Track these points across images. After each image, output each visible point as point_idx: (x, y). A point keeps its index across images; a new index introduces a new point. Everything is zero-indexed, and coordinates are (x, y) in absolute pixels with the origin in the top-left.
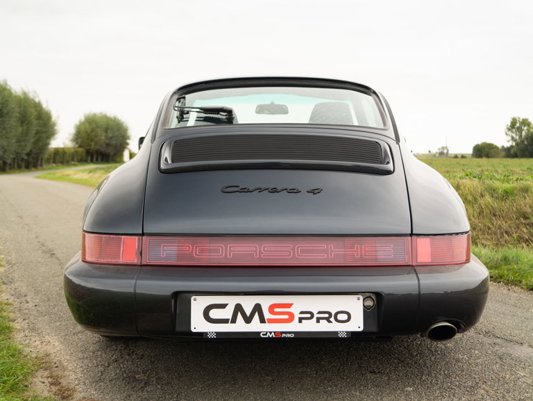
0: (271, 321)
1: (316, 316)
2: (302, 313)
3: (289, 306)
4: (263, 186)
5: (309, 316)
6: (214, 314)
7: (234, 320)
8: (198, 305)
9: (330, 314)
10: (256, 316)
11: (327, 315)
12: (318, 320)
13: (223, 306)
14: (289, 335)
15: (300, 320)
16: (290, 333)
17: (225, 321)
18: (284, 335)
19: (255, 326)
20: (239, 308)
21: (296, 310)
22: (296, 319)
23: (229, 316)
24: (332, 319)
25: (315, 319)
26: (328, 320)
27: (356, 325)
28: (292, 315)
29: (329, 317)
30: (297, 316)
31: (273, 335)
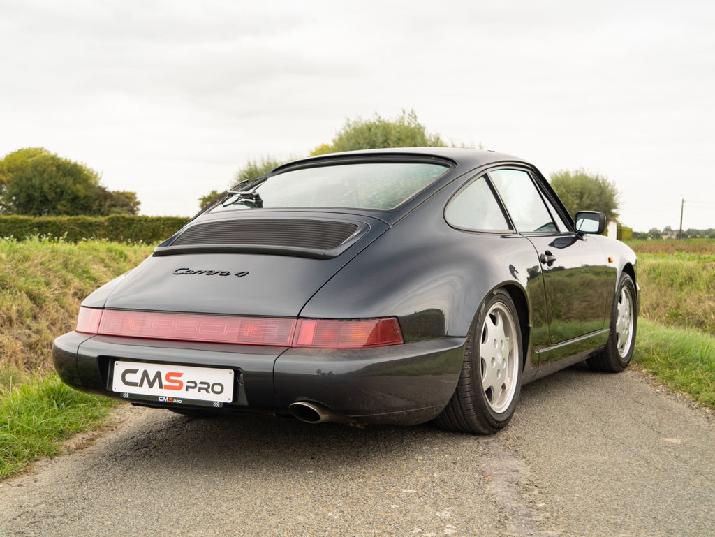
0: (167, 387)
1: (199, 385)
2: (189, 382)
3: (179, 375)
4: (203, 270)
5: (193, 385)
6: (129, 377)
7: (141, 385)
8: (119, 368)
9: (208, 384)
10: (157, 382)
11: (206, 386)
12: (200, 389)
13: (135, 371)
14: (178, 401)
15: (187, 388)
16: (179, 399)
17: (134, 384)
18: (175, 401)
19: (155, 391)
21: (184, 379)
22: (184, 388)
23: (138, 381)
24: (210, 390)
25: (197, 388)
26: (206, 389)
27: (227, 397)
28: (181, 383)
29: (207, 387)
30: (185, 384)
31: (166, 400)
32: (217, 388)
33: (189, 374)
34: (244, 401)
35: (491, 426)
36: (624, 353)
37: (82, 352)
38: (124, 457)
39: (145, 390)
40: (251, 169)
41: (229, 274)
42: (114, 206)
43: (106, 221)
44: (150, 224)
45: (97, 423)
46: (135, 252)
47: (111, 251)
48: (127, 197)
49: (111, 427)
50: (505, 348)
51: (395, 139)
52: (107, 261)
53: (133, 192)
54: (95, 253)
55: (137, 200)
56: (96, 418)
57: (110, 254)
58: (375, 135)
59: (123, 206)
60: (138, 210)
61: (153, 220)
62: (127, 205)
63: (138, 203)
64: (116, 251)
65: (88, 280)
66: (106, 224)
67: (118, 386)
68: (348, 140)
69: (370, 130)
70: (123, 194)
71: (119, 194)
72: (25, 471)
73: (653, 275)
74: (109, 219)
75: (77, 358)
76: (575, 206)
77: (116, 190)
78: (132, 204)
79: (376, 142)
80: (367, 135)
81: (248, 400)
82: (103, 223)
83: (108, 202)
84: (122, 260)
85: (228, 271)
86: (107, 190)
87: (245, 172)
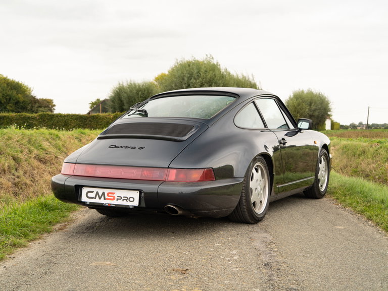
0: (107, 199)
1: (123, 198)
2: (118, 196)
3: (114, 193)
4: (123, 145)
6: (90, 195)
7: (95, 198)
8: (85, 191)
9: (127, 198)
10: (103, 197)
12: (123, 200)
13: (92, 192)
14: (113, 206)
15: (117, 199)
16: (113, 204)
17: (92, 198)
18: (111, 205)
19: (102, 201)
20: (97, 193)
21: (116, 195)
26: (126, 200)
27: (136, 203)
28: (114, 197)
29: (127, 199)
30: (116, 198)
31: (107, 205)
32: (131, 199)
33: (118, 193)
34: (143, 205)
35: (254, 220)
36: (323, 189)
37: (66, 184)
38: (83, 233)
39: (97, 201)
40: (120, 87)
41: (135, 148)
42: (40, 107)
43: (38, 116)
44: (63, 118)
45: (65, 219)
46: (63, 135)
47: (51, 135)
48: (48, 102)
49: (72, 221)
50: (262, 183)
51: (204, 71)
52: (50, 140)
53: (51, 99)
54: (44, 136)
55: (54, 104)
56: (64, 217)
57: (51, 136)
58: (193, 69)
59: (45, 107)
60: (54, 109)
61: (65, 116)
62: (48, 106)
63: (54, 106)
64: (54, 134)
65: (41, 150)
66: (38, 118)
67: (84, 199)
68: (177, 71)
69: (189, 66)
70: (45, 100)
71: (43, 100)
72: (40, 238)
73: (345, 150)
74: (40, 115)
75: (64, 186)
76: (307, 110)
77: (41, 98)
78: (50, 106)
79: (193, 73)
80: (188, 68)
81: (146, 205)
82: (36, 117)
83: (37, 105)
84: (57, 139)
85: (135, 146)
86: (36, 98)
87: (117, 88)
